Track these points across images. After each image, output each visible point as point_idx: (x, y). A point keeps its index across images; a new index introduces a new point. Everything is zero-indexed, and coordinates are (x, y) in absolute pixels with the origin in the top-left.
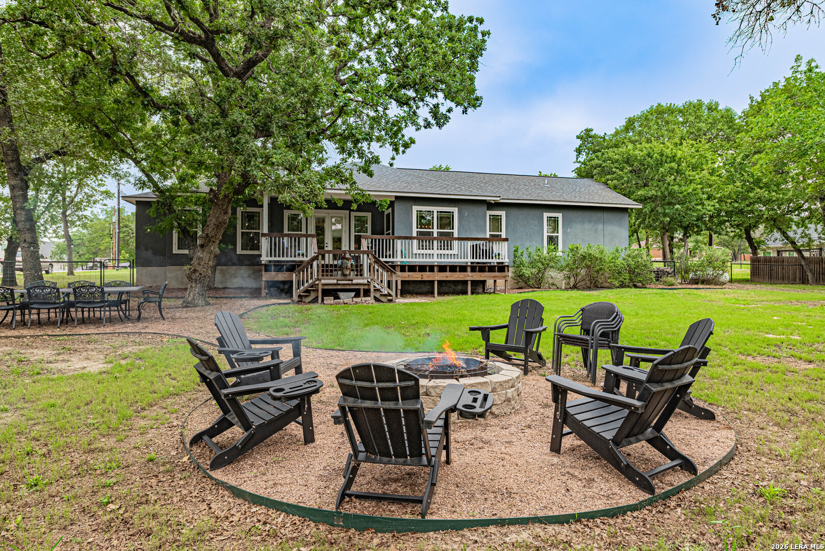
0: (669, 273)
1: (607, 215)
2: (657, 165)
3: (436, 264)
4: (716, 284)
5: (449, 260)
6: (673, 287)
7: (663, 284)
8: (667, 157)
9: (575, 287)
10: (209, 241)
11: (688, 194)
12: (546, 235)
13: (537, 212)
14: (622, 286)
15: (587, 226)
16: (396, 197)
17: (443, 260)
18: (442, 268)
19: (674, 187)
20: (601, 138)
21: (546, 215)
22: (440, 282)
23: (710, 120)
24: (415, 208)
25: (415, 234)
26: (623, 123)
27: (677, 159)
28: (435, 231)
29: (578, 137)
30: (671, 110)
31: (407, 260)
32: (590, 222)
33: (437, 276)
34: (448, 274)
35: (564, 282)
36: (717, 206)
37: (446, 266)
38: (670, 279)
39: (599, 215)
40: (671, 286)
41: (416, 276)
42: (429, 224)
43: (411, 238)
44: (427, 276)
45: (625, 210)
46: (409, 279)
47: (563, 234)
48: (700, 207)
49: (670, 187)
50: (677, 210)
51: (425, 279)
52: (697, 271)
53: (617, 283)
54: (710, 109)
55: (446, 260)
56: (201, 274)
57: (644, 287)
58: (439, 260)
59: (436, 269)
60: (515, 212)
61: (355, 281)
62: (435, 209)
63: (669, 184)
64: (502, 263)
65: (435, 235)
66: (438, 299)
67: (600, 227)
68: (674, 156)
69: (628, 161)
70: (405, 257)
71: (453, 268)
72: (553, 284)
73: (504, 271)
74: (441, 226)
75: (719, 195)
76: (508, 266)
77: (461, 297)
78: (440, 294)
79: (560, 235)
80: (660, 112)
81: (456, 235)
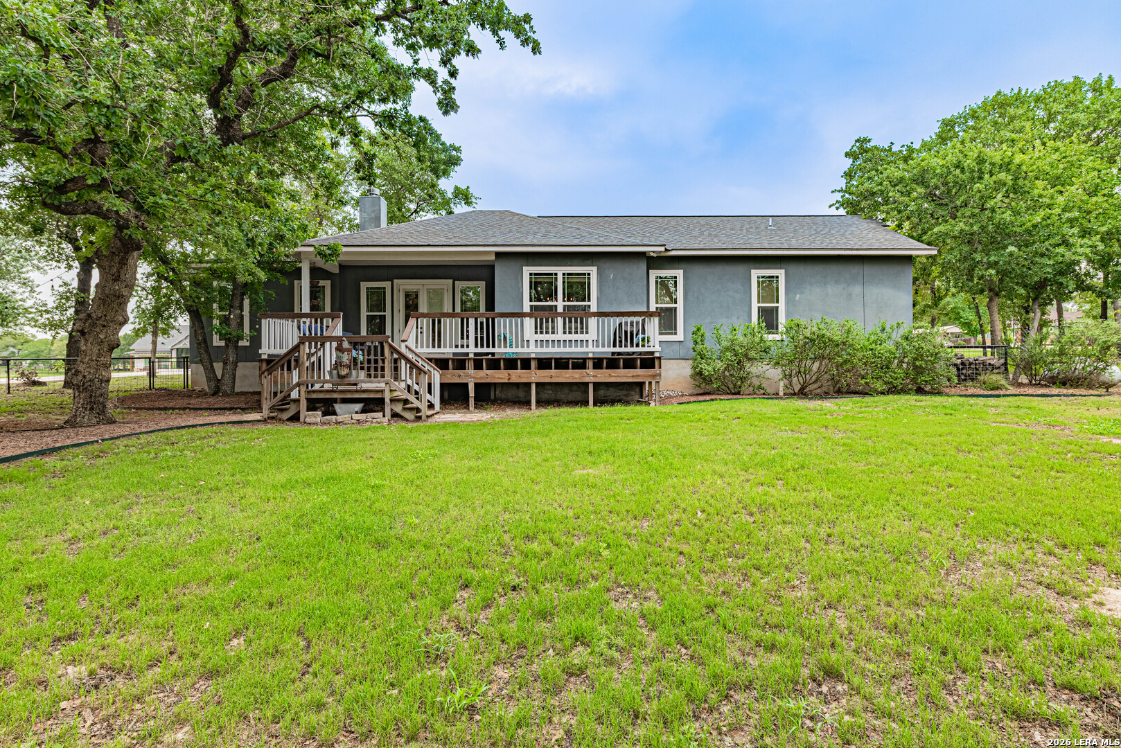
0: (993, 367)
1: (869, 270)
2: (973, 179)
3: (533, 356)
4: (1090, 386)
5: (556, 349)
6: (1001, 392)
7: (980, 388)
8: (993, 164)
9: (802, 393)
10: (94, 325)
11: (1035, 226)
12: (755, 305)
13: (740, 269)
14: (893, 390)
15: (833, 290)
16: (498, 255)
17: (545, 350)
18: (544, 363)
19: (1003, 216)
20: (884, 150)
21: (756, 274)
22: (539, 385)
23: (1097, 107)
24: (527, 270)
25: (527, 309)
26: (936, 128)
27: (1013, 167)
28: (560, 304)
29: (847, 155)
30: (1019, 99)
31: (514, 350)
32: (837, 282)
33: (536, 376)
34: (553, 372)
35: (782, 384)
36: (1101, 247)
37: (551, 359)
38: (995, 378)
39: (855, 269)
40: (994, 391)
41: (501, 376)
42: (551, 294)
43: (522, 315)
44: (518, 375)
45: (908, 259)
46: (488, 381)
47: (787, 303)
48: (1061, 250)
49: (998, 217)
50: (1011, 255)
51: (514, 380)
52: (1053, 363)
53: (879, 385)
54: (1097, 89)
55: (550, 350)
56: (84, 377)
57: (936, 392)
58: (539, 350)
59: (533, 364)
60: (699, 270)
61: (365, 386)
62: (560, 271)
63: (993, 211)
64: (652, 353)
65: (560, 310)
66: (535, 412)
67: (857, 290)
68: (1009, 164)
69: (921, 180)
70: (511, 346)
71: (562, 363)
72: (760, 387)
73: (653, 367)
74: (568, 296)
75: (1104, 229)
76: (659, 358)
77: (577, 409)
78: (540, 403)
79: (782, 306)
80: (1001, 104)
81: (594, 309)
